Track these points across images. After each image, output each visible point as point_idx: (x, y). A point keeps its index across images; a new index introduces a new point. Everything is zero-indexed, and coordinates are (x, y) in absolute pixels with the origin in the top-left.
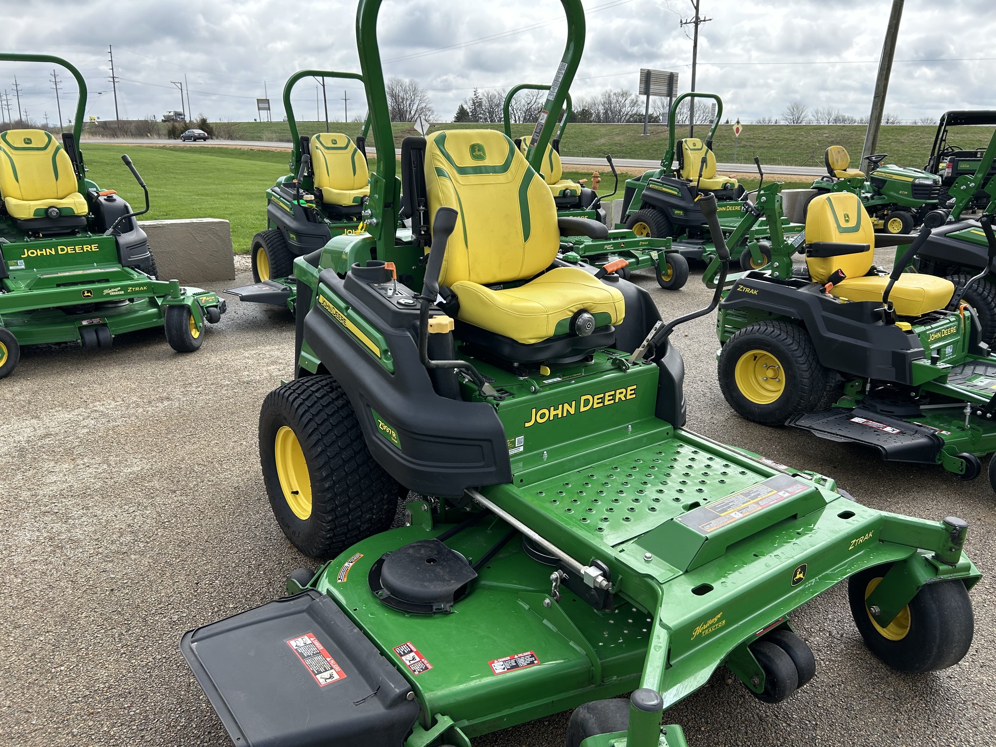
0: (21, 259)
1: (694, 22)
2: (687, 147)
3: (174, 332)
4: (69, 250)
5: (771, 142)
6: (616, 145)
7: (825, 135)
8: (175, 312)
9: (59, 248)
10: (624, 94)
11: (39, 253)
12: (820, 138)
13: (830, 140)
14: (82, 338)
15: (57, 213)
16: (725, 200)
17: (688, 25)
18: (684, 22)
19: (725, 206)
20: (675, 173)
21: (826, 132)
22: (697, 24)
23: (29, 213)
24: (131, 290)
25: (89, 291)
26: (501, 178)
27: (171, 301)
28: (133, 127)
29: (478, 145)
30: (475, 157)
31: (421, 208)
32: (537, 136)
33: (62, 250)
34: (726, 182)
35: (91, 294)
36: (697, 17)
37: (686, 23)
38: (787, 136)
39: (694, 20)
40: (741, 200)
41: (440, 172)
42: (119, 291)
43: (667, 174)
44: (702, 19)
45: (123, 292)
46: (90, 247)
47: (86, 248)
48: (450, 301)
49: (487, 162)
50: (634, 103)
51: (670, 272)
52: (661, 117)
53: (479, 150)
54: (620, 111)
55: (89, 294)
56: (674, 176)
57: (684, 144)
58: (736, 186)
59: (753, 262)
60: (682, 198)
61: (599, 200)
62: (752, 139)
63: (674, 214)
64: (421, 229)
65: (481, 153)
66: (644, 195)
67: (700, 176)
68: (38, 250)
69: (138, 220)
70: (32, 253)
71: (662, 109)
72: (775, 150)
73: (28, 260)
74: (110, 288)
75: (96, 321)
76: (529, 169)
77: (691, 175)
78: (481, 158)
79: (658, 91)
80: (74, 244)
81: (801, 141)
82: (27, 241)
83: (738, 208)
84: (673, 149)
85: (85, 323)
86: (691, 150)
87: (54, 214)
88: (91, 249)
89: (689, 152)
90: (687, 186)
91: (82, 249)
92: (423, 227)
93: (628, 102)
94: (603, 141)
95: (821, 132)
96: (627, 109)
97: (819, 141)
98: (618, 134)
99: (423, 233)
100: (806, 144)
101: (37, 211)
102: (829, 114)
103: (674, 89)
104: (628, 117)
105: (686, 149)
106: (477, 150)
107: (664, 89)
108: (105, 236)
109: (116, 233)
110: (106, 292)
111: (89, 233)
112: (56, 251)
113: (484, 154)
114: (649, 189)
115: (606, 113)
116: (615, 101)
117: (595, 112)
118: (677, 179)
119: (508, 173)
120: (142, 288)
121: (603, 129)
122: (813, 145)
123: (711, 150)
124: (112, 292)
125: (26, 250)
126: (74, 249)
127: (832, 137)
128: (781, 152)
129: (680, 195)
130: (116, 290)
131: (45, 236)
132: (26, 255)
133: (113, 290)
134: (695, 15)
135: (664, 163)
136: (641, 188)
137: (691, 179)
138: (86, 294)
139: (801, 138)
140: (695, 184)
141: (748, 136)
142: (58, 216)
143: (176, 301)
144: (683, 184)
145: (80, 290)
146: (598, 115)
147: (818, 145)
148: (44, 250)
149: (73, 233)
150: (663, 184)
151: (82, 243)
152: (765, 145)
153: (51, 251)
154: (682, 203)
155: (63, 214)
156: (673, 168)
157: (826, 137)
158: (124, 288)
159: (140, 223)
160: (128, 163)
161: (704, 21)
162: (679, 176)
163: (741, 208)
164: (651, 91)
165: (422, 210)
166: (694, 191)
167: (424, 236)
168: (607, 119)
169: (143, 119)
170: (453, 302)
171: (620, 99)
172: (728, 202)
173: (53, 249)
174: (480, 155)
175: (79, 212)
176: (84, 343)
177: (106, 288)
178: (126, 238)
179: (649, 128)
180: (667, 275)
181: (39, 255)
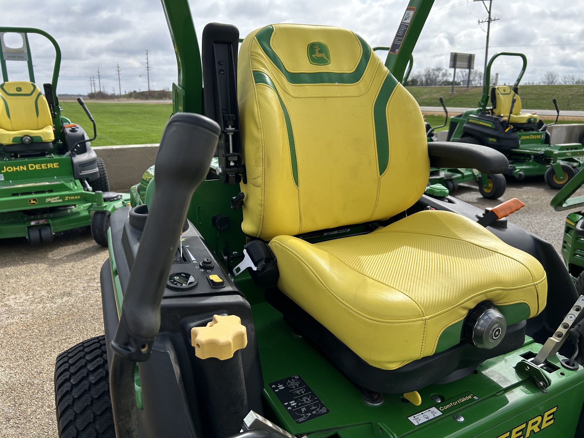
0: (1, 173)
1: (488, 21)
2: (499, 92)
3: (97, 232)
4: (37, 167)
5: (538, 95)
6: (434, 99)
7: (575, 91)
8: (99, 216)
9: (29, 165)
10: (439, 69)
11: (15, 169)
12: (572, 93)
13: (579, 94)
14: (29, 235)
15: (29, 140)
16: (529, 130)
17: (483, 23)
18: (481, 21)
19: (529, 135)
20: (490, 111)
21: (576, 89)
22: (489, 22)
23: (9, 140)
24: (68, 198)
25: (34, 200)
26: (350, 89)
27: (96, 208)
28: (156, 94)
29: (320, 45)
30: (314, 60)
31: (230, 128)
32: (399, 40)
33: (32, 167)
34: (529, 118)
35: (36, 201)
36: (490, 18)
37: (482, 22)
38: (549, 92)
39: (488, 20)
40: (542, 131)
41: (259, 77)
42: (58, 199)
43: (483, 113)
44: (493, 19)
45: (61, 200)
46: (52, 165)
47: (50, 165)
48: (263, 269)
49: (331, 68)
50: (444, 75)
51: (490, 185)
52: (462, 83)
53: (320, 52)
54: (436, 79)
55: (35, 202)
56: (489, 113)
57: (497, 90)
58: (538, 121)
59: (556, 178)
60: (496, 129)
61: (433, 130)
62: (524, 94)
63: (488, 141)
64: (229, 159)
65: (323, 55)
66: (465, 128)
67: (511, 113)
68: (14, 167)
69: (91, 146)
70: (10, 169)
71: (462, 78)
72: (541, 101)
73: (6, 175)
74: (51, 197)
75: (41, 222)
76: (389, 78)
77: (502, 111)
78: (323, 61)
79: (461, 66)
80: (41, 163)
81: (559, 95)
82: (6, 161)
83: (539, 137)
84: (488, 94)
85: (33, 223)
86: (502, 94)
87: (27, 141)
88: (53, 166)
89: (501, 96)
90: (499, 121)
91: (47, 166)
92: (232, 155)
93: (440, 74)
94: (425, 97)
95: (572, 89)
96: (440, 78)
97: (571, 95)
98: (435, 93)
99: (232, 164)
100: (562, 97)
101: (15, 139)
102: (573, 79)
103: (472, 64)
104: (440, 83)
105: (498, 94)
106: (317, 50)
107: (466, 64)
108: (64, 157)
109: (72, 155)
110: (48, 200)
111: (52, 155)
112: (27, 168)
113: (328, 56)
114: (469, 123)
115: (427, 81)
116: (432, 74)
117: (420, 81)
118: (491, 115)
119: (361, 84)
120: (76, 197)
121: (426, 90)
122: (567, 97)
123: (517, 94)
124: (52, 200)
125: (5, 167)
126: (41, 167)
127: (581, 92)
128: (544, 102)
129: (494, 127)
130: (56, 198)
131: (22, 157)
132: (5, 171)
133: (53, 199)
134: (488, 17)
135: (481, 104)
136: (462, 122)
137: (502, 115)
138: (32, 202)
139: (558, 93)
140: (506, 118)
141: (522, 92)
142: (30, 142)
143: (100, 208)
144: (496, 119)
145: (27, 199)
146: (422, 82)
147: (570, 97)
148: (18, 167)
149: (43, 155)
150: (480, 119)
151: (47, 162)
152: (533, 98)
153: (23, 168)
154: (495, 133)
155: (35, 141)
156: (488, 108)
157: (576, 92)
158: (62, 197)
159: (93, 148)
160: (82, 104)
161: (494, 20)
162: (493, 113)
163: (541, 137)
164: (457, 65)
165: (230, 131)
166: (505, 124)
167: (235, 169)
168: (427, 84)
169: (162, 90)
170: (269, 269)
171: (436, 72)
172: (531, 132)
173: (25, 166)
174: (322, 58)
175: (46, 139)
176: (30, 239)
177: (48, 197)
178: (80, 158)
179: (455, 89)
180: (488, 188)
181: (15, 170)
